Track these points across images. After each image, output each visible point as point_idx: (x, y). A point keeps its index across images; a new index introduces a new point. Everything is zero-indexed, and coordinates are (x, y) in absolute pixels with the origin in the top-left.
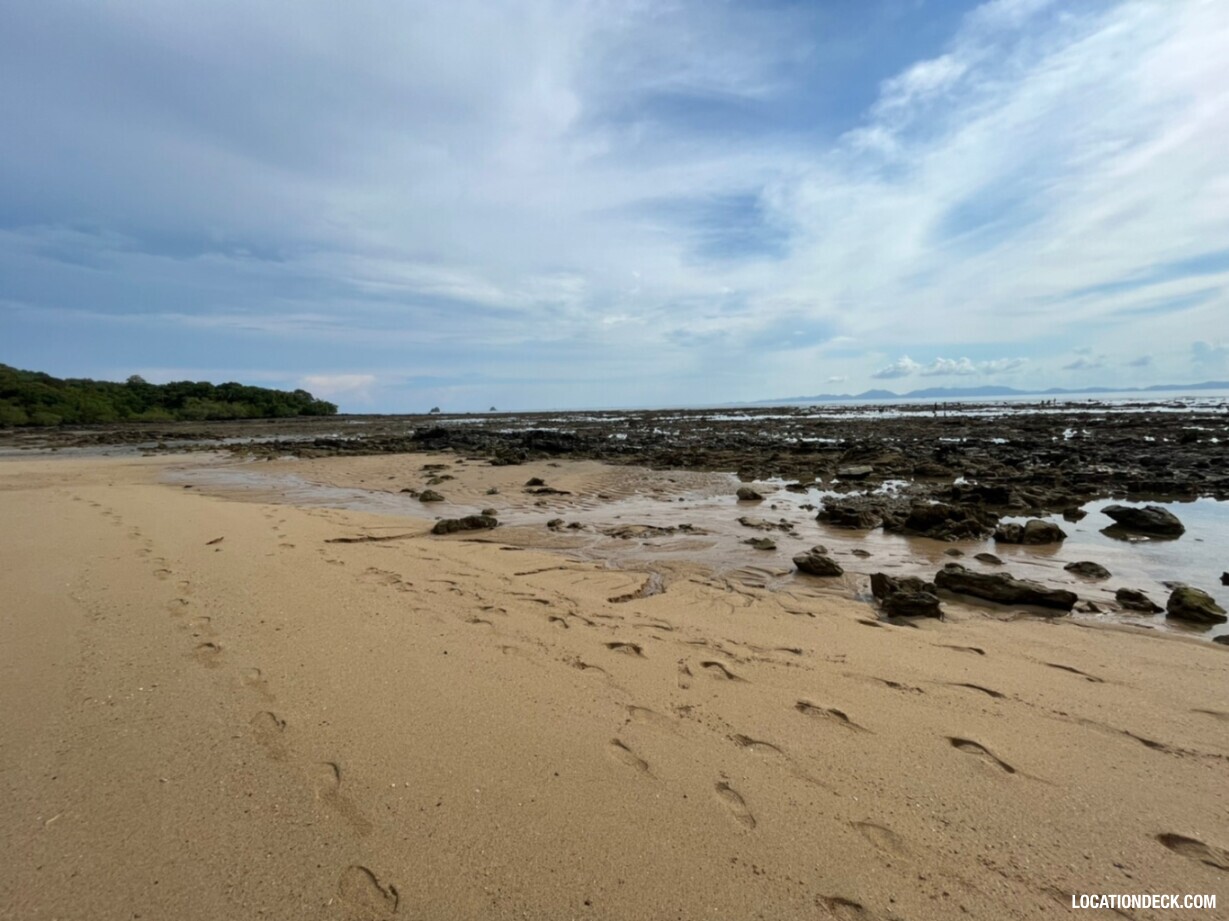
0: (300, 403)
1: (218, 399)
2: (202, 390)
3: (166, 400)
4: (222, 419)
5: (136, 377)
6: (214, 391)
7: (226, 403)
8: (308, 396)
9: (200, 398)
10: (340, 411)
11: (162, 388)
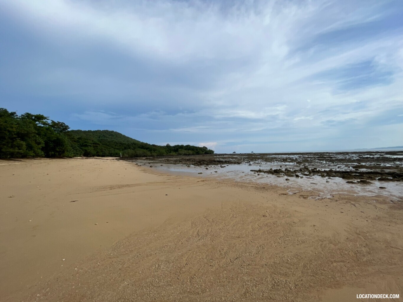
0: (205, 150)
1: (185, 149)
2: (182, 147)
3: (174, 150)
4: (187, 155)
5: (168, 144)
6: (184, 147)
7: (187, 150)
8: (206, 148)
9: (182, 149)
10: (215, 153)
11: (173, 147)
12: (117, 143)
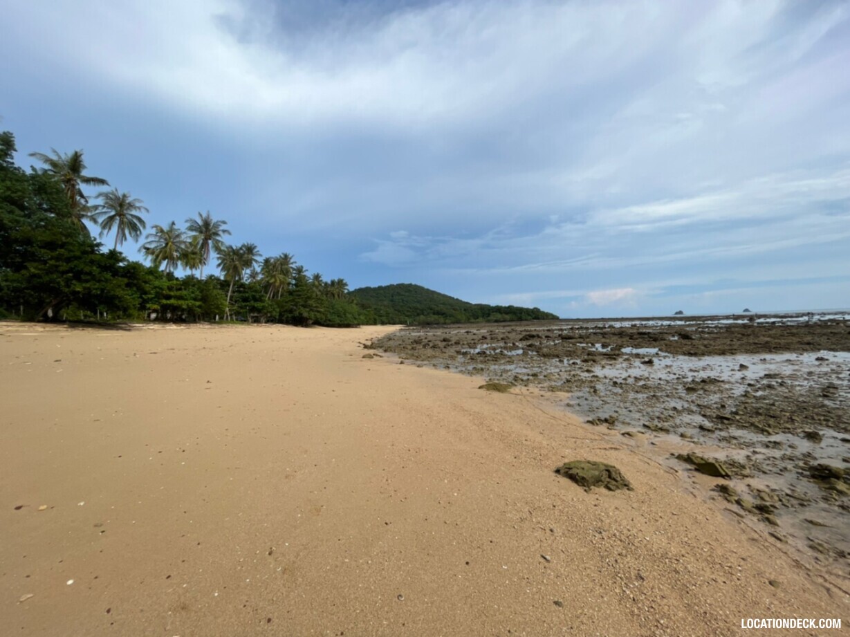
8: (539, 310)
12: (410, 308)
